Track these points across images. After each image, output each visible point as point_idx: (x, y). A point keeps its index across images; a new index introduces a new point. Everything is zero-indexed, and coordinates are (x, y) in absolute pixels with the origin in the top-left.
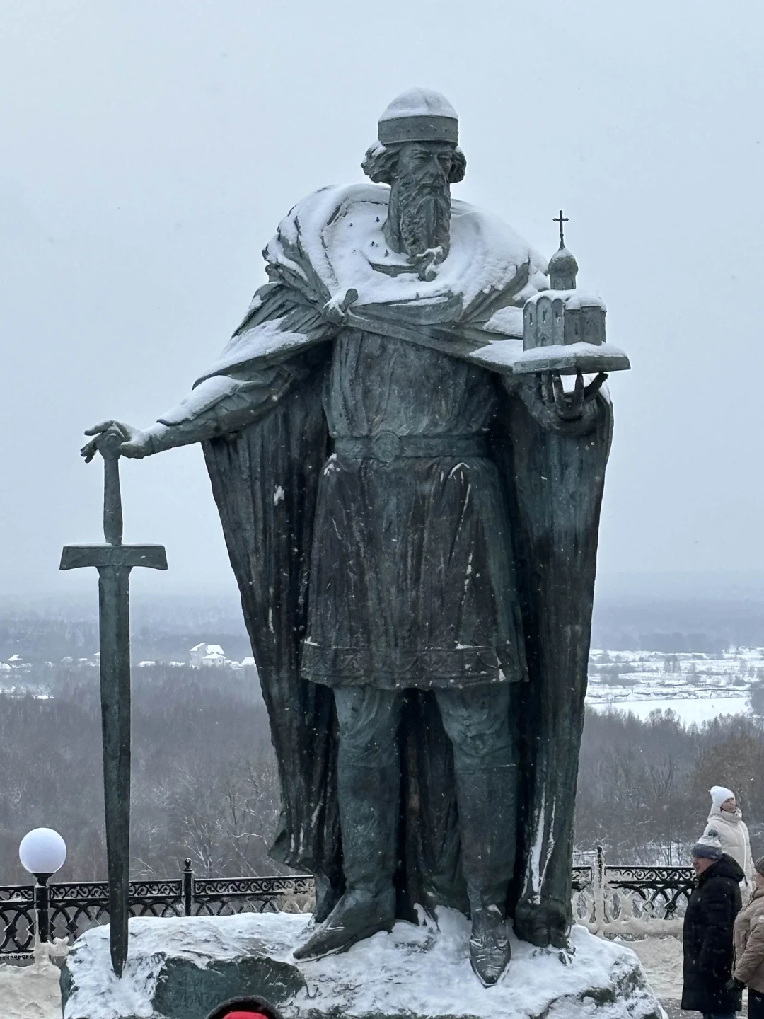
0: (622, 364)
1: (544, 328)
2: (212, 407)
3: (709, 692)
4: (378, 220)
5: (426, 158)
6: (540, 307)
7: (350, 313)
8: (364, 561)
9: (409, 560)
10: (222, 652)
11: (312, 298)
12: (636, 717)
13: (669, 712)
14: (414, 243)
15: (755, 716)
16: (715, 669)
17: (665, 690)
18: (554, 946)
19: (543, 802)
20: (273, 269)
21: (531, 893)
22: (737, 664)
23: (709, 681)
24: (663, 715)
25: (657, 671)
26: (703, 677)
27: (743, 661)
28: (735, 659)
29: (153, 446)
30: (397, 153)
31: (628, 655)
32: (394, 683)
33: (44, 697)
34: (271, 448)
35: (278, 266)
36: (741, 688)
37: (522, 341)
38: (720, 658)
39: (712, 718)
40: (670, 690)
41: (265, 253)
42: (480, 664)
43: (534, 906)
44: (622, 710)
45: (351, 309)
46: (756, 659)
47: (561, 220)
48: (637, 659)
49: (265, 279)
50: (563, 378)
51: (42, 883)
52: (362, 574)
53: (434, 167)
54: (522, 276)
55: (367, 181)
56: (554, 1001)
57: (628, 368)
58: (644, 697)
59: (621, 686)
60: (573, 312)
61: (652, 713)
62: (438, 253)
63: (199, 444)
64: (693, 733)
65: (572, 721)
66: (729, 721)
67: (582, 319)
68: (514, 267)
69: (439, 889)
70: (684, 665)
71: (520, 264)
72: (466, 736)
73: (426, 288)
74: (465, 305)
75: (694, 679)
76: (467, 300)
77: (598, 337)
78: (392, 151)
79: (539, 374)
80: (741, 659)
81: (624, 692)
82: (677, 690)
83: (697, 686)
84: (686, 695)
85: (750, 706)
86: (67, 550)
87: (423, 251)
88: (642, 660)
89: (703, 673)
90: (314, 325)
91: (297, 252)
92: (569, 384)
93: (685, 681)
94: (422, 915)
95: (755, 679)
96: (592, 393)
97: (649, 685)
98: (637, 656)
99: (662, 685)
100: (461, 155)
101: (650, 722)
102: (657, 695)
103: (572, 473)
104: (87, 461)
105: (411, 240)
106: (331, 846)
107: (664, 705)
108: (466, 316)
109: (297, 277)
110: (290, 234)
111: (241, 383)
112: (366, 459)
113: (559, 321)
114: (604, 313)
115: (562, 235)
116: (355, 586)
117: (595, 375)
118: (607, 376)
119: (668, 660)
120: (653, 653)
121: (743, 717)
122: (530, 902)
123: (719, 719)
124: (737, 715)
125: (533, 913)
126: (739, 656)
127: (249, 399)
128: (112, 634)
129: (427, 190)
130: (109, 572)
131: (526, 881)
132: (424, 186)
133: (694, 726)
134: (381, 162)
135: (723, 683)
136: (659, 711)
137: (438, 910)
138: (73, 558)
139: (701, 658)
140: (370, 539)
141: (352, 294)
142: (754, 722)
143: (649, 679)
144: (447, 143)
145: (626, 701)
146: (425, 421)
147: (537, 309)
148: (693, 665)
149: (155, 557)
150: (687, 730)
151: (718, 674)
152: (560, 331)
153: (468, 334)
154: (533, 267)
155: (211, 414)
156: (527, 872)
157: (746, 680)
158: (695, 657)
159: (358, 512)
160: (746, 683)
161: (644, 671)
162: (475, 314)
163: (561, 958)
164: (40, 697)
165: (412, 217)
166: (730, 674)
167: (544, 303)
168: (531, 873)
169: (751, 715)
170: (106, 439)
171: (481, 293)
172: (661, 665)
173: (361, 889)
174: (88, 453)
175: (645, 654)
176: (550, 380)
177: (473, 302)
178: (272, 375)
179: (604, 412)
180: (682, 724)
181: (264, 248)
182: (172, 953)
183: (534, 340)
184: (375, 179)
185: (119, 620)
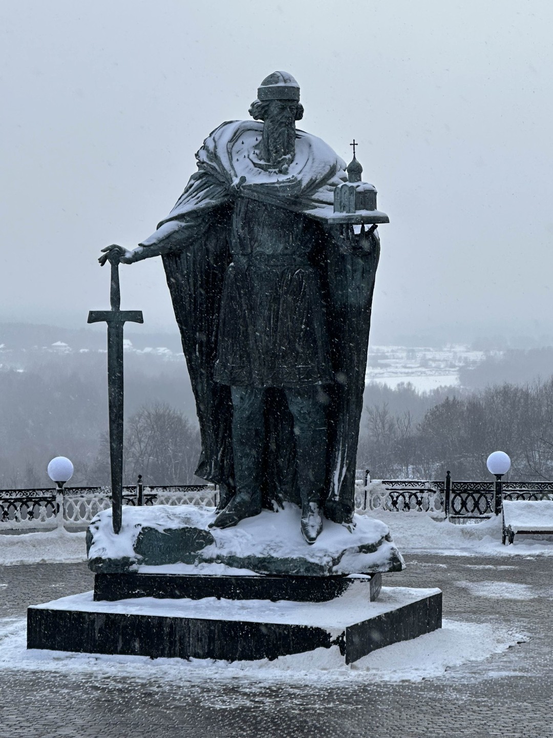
0: (385, 220)
1: (345, 201)
2: (169, 237)
3: (434, 372)
4: (257, 140)
5: (283, 109)
6: (343, 189)
7: (242, 189)
8: (248, 320)
9: (272, 320)
10: (131, 344)
11: (222, 180)
12: (388, 387)
13: (409, 384)
14: (276, 152)
15: (462, 387)
16: (438, 357)
17: (407, 370)
18: (345, 522)
19: (341, 447)
20: (201, 164)
21: (334, 495)
22: (451, 354)
23: (434, 365)
24: (405, 386)
25: (402, 358)
26: (431, 362)
27: (455, 353)
28: (450, 351)
29: (137, 257)
30: (268, 105)
31: (384, 349)
32: (263, 385)
33: (21, 371)
34: (198, 258)
35: (203, 163)
36: (453, 369)
37: (332, 207)
38: (441, 350)
39: (436, 388)
40: (410, 370)
41: (197, 155)
42: (309, 374)
43: (335, 502)
44: (380, 383)
45: (243, 187)
46: (463, 351)
47: (354, 144)
48: (390, 350)
49: (196, 170)
50: (354, 226)
51: (60, 486)
52: (247, 326)
53: (287, 113)
54: (333, 171)
55: (251, 118)
56: (345, 550)
57: (389, 222)
58: (393, 375)
59: (379, 368)
60: (360, 193)
61: (399, 385)
62: (289, 158)
63: (160, 256)
64: (424, 397)
65: (356, 406)
66: (446, 390)
67: (364, 197)
68: (329, 167)
69: (286, 492)
70: (419, 355)
71: (332, 165)
72: (300, 412)
73: (282, 178)
74: (303, 187)
75: (424, 363)
76: (304, 184)
77: (373, 207)
78: (265, 104)
79: (342, 225)
80: (453, 351)
81: (381, 371)
82: (414, 370)
83: (427, 368)
84: (419, 374)
85: (458, 381)
86: (91, 313)
87: (281, 157)
88: (393, 351)
89: (430, 359)
90: (222, 195)
91: (214, 156)
92: (357, 230)
93: (418, 365)
94: (276, 506)
95: (461, 364)
96: (370, 235)
97: (397, 367)
98: (390, 348)
99: (405, 367)
100: (301, 106)
101: (397, 390)
102: (401, 373)
103: (358, 275)
104: (102, 265)
105: (275, 151)
106: (228, 470)
107: (406, 380)
108: (303, 191)
109: (214, 169)
110: (211, 146)
111: (183, 224)
112: (249, 266)
113: (353, 198)
114: (376, 193)
115: (354, 153)
116: (243, 332)
117: (370, 226)
118: (377, 226)
119: (409, 351)
120: (400, 347)
121: (454, 388)
122: (333, 499)
123: (440, 389)
124: (451, 386)
125: (334, 505)
126: (452, 350)
127: (187, 233)
128: (115, 356)
129: (283, 125)
130: (113, 324)
131: (331, 489)
132: (282, 123)
133: (424, 393)
134: (260, 109)
135: (442, 366)
136: (402, 384)
137: (284, 503)
138: (95, 317)
139: (429, 350)
140: (251, 308)
141: (243, 179)
142: (461, 391)
143: (397, 363)
144: (295, 100)
145: (382, 377)
146: (281, 246)
147: (341, 190)
148: (425, 355)
149: (137, 317)
150: (420, 395)
151: (439, 361)
152: (353, 203)
153: (304, 201)
154: (339, 167)
155: (167, 240)
156: (332, 484)
157: (457, 364)
158: (425, 350)
159: (245, 294)
160: (457, 366)
161: (394, 358)
162: (308, 190)
163: (349, 528)
164: (18, 371)
165: (275, 139)
166: (446, 361)
167: (345, 187)
168: (334, 485)
169: (459, 386)
170: (112, 254)
171: (311, 179)
172: (404, 354)
173: (244, 492)
174: (102, 261)
175: (395, 348)
176: (348, 228)
177: (307, 184)
178: (200, 220)
179: (375, 245)
180: (417, 392)
181: (196, 152)
182: (145, 524)
183: (339, 207)
184: (255, 118)
185: (118, 350)
